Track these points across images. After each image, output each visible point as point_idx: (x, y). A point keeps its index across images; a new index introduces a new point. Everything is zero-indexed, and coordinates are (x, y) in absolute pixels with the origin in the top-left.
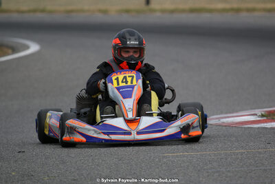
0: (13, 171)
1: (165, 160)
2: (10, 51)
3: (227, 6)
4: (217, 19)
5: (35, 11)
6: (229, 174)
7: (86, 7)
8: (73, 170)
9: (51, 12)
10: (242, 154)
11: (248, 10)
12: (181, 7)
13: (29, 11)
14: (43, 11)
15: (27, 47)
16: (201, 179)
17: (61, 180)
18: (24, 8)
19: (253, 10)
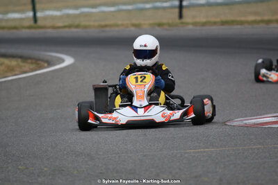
1: (186, 155)
2: (46, 65)
4: (247, 30)
5: (70, 27)
9: (85, 27)
10: (258, 149)
12: (213, 20)
13: (65, 27)
14: (77, 26)
15: (63, 61)
16: (218, 170)
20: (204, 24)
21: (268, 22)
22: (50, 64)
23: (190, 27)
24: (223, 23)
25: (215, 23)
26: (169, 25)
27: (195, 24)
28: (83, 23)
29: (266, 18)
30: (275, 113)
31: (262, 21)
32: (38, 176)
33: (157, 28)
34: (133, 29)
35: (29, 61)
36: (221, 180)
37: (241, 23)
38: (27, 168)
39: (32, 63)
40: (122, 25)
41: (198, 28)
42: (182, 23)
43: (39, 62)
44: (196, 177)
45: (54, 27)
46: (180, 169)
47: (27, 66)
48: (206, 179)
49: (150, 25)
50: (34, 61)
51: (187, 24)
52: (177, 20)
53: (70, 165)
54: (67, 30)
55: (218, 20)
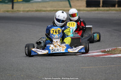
23: (22, 12)
25: (33, 11)
27: (23, 11)
41: (25, 13)
49: (3, 11)
55: (34, 10)
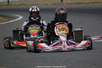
0: (13, 56)
2: (12, 19)
3: (90, 1)
5: (21, 5)
6: (85, 56)
7: (40, 3)
8: (33, 56)
11: (98, 3)
13: (19, 5)
14: (24, 5)
15: (19, 17)
17: (28, 59)
18: (17, 4)
19: (99, 3)
20: (70, 4)
21: (94, 3)
22: (14, 19)
24: (78, 3)
26: (58, 4)
28: (26, 4)
29: (93, 1)
30: (97, 36)
31: (92, 3)
32: (10, 60)
33: (53, 5)
34: (44, 6)
35: (6, 18)
36: (77, 61)
37: (84, 3)
38: (6, 57)
39: (7, 18)
40: (41, 4)
42: (62, 3)
43: (10, 18)
44: (68, 60)
45: (15, 5)
46: (62, 57)
47: (5, 19)
48: (71, 61)
50: (8, 18)
51: (64, 4)
52: (60, 2)
53: (22, 56)
54: (20, 6)
